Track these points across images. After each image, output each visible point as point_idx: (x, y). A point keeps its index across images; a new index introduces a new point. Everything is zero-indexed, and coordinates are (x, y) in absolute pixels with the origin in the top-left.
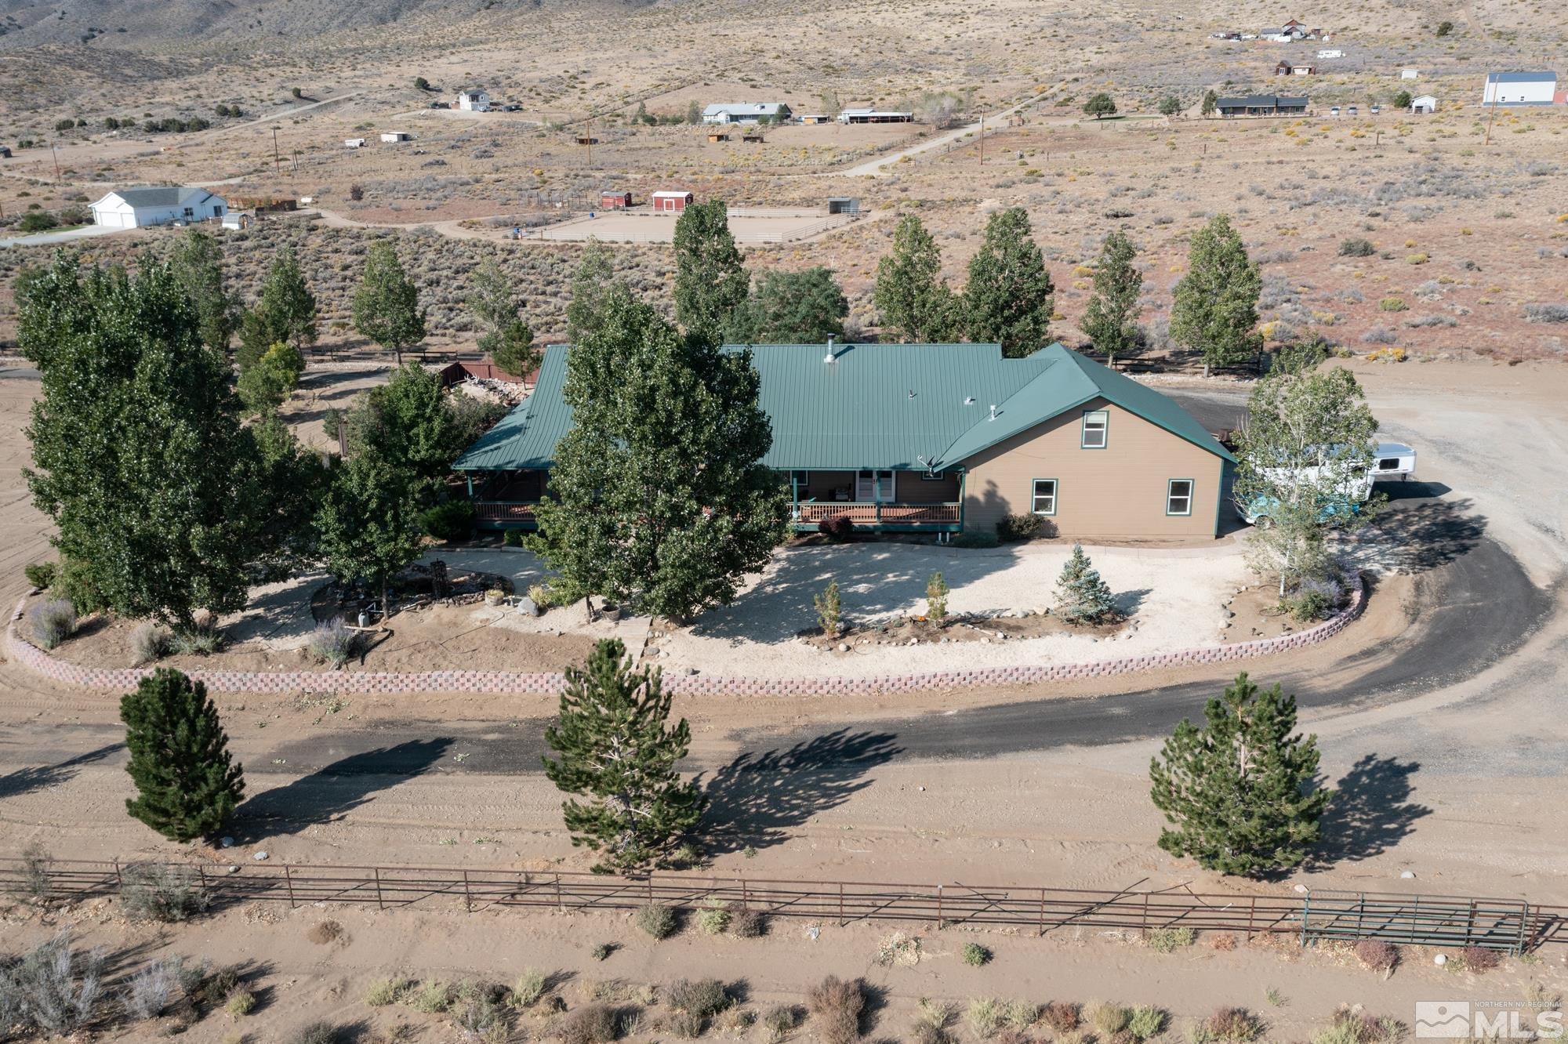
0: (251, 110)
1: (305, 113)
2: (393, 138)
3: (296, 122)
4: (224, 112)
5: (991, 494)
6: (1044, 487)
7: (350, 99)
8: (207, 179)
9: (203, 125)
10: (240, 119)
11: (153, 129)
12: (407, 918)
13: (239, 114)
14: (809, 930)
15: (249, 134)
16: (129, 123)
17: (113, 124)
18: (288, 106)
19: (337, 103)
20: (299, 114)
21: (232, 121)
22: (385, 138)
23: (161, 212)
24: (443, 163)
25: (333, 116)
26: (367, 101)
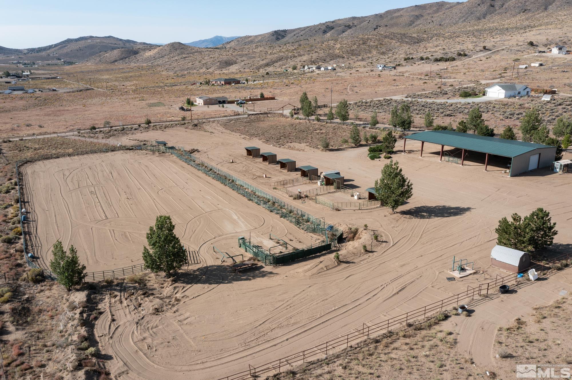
0: (469, 54)
1: (488, 55)
2: (537, 65)
3: (487, 58)
4: (460, 55)
7: (503, 50)
9: (454, 59)
10: (466, 57)
11: (437, 60)
13: (465, 55)
15: (471, 62)
16: (427, 58)
17: (422, 59)
18: (482, 52)
19: (498, 51)
20: (486, 55)
21: (463, 58)
22: (533, 65)
23: (511, 93)
26: (511, 50)
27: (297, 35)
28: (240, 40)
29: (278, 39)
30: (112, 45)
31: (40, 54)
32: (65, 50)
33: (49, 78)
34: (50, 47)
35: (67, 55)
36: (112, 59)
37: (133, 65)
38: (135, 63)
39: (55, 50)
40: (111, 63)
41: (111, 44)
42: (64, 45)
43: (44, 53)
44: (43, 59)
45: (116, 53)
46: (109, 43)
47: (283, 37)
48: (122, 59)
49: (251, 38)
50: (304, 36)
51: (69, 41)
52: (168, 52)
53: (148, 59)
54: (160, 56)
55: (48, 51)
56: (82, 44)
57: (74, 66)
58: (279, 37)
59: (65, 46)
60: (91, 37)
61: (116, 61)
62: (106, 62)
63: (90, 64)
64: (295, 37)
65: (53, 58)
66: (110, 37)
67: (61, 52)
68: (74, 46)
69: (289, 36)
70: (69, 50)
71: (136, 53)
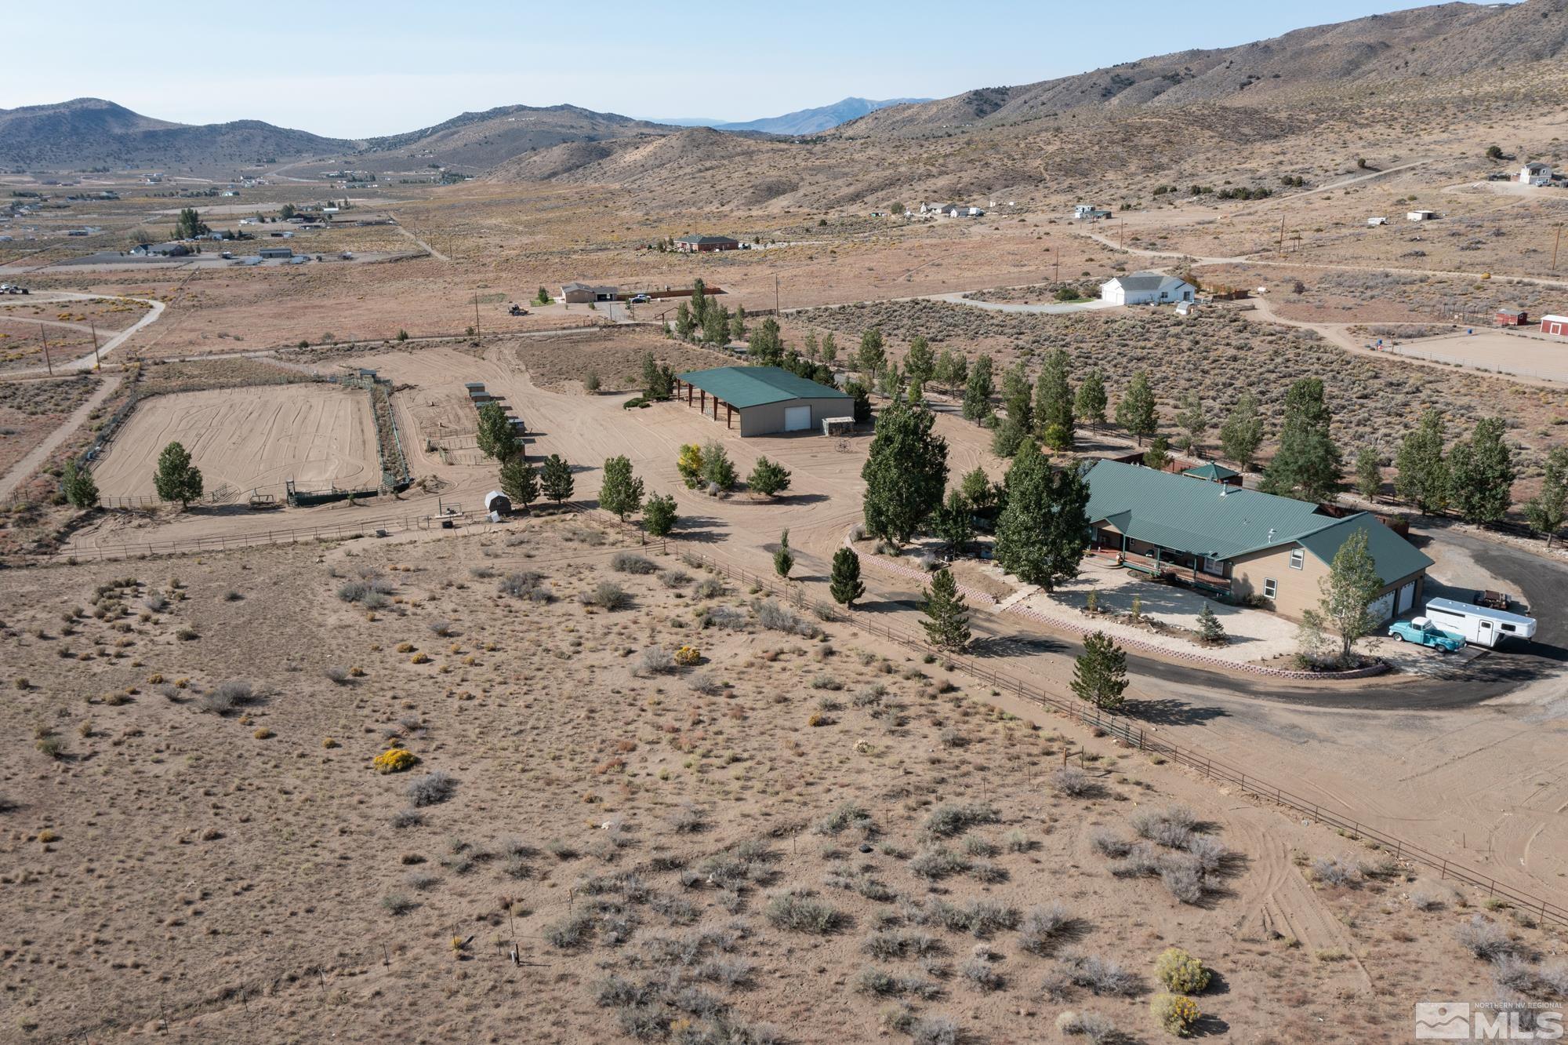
0: (1313, 180)
1: (1362, 182)
2: (1419, 217)
3: (1347, 193)
4: (1288, 181)
5: (1246, 580)
6: (1270, 583)
7: (1411, 169)
8: (1223, 255)
9: (1265, 194)
10: (1299, 189)
11: (1226, 196)
12: (874, 638)
13: (1300, 183)
14: (962, 674)
15: (1300, 204)
16: (1208, 191)
17: (1196, 191)
18: (1347, 176)
19: (1399, 172)
20: (1356, 184)
21: (1291, 191)
22: (1411, 216)
23: (1143, 295)
24: (1423, 254)
25: (1386, 187)
26: (1426, 171)
27: (1031, 103)
28: (881, 115)
29: (981, 113)
30: (563, 130)
31: (395, 153)
32: (455, 143)
33: (369, 224)
34: (422, 134)
35: (454, 155)
36: (547, 171)
37: (591, 184)
38: (596, 180)
39: (430, 143)
40: (542, 179)
41: (562, 126)
42: (454, 129)
43: (402, 152)
44: (397, 165)
45: (557, 154)
46: (557, 125)
47: (997, 106)
48: (569, 170)
49: (910, 112)
50: (1049, 105)
51: (467, 119)
52: (677, 152)
53: (629, 172)
54: (657, 162)
55: (414, 147)
56: (494, 126)
57: (459, 185)
58: (986, 107)
59: (453, 134)
60: (521, 108)
61: (554, 174)
62: (533, 178)
63: (494, 181)
64: (1026, 108)
65: (421, 164)
66: (566, 108)
67: (443, 147)
68: (472, 134)
69: (1012, 104)
70: (460, 143)
71: (605, 153)
